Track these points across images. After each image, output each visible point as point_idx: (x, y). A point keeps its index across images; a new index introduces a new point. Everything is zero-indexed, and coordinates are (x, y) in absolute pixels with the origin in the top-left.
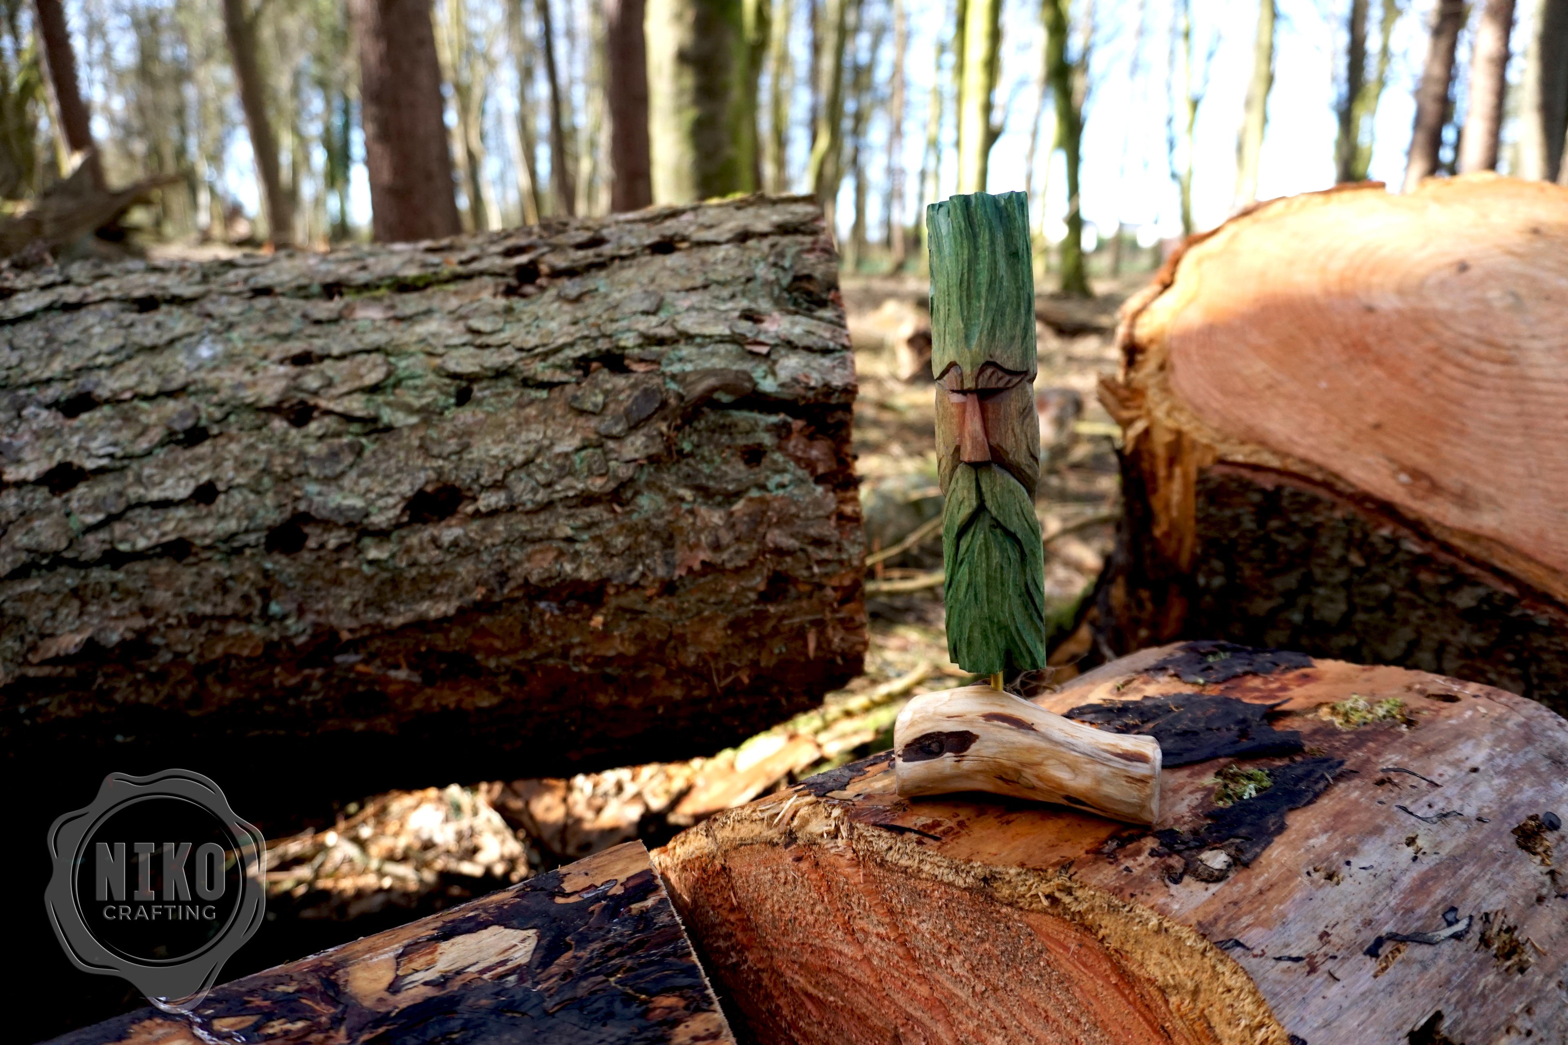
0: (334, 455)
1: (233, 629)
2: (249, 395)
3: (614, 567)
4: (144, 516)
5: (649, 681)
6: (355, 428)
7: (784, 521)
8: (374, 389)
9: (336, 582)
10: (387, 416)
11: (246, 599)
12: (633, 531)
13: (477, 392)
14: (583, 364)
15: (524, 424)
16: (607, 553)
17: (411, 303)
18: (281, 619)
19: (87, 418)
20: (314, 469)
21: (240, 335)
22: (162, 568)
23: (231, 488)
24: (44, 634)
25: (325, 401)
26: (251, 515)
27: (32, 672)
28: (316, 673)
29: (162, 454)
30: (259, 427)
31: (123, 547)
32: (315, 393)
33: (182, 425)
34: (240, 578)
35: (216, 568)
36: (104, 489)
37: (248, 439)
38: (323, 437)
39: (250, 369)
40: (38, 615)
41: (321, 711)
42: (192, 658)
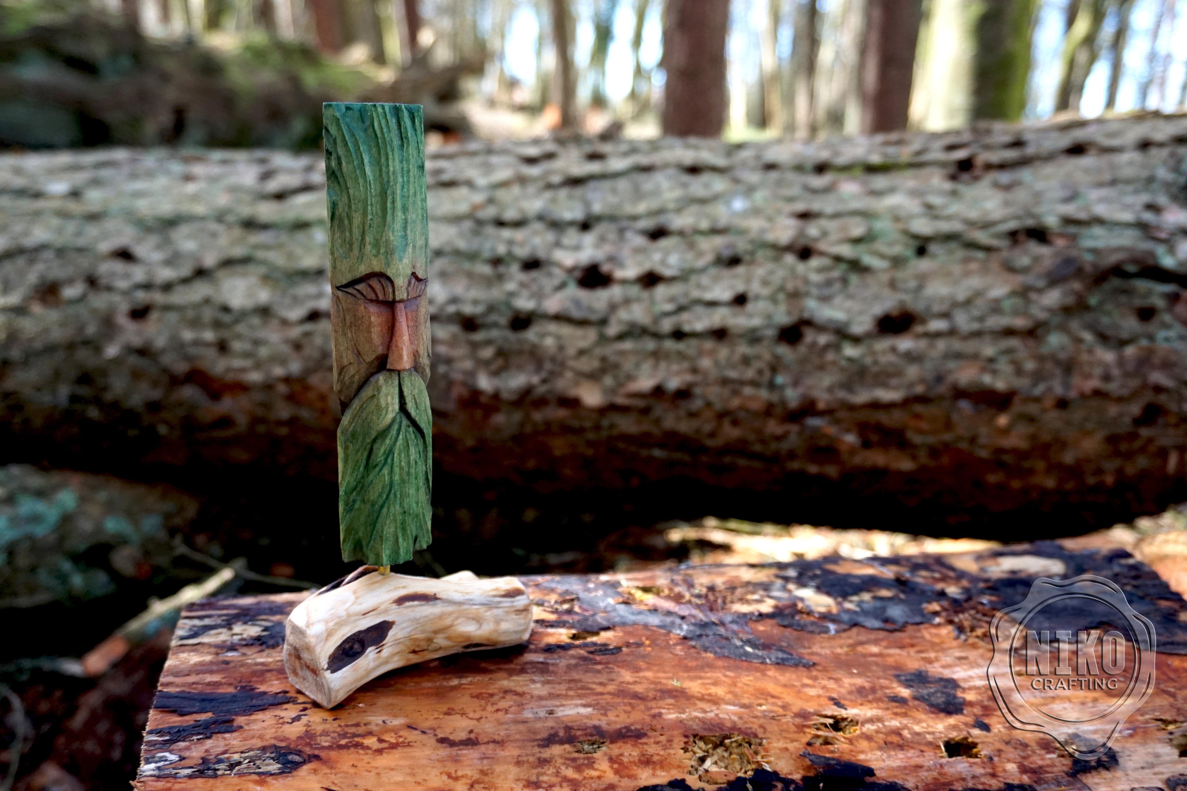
0: (829, 283)
1: (748, 391)
2: (770, 237)
3: (1022, 383)
4: (700, 310)
5: (1031, 471)
6: (843, 266)
7: (1168, 365)
8: (857, 241)
9: (822, 368)
10: (868, 260)
11: (760, 372)
12: (1041, 359)
13: (933, 248)
14: (1013, 236)
15: (967, 274)
16: (1019, 371)
17: (880, 182)
18: (782, 388)
19: (664, 243)
20: (814, 291)
21: (760, 196)
22: (709, 344)
23: (757, 297)
24: (630, 378)
25: (822, 246)
26: (769, 317)
27: (620, 400)
28: (794, 428)
29: (713, 271)
30: (777, 259)
31: (687, 328)
32: (816, 240)
33: (727, 253)
34: (758, 357)
35: (743, 349)
36: (676, 289)
37: (770, 266)
38: (820, 270)
39: (770, 219)
40: (628, 365)
41: (792, 455)
42: (718, 406)
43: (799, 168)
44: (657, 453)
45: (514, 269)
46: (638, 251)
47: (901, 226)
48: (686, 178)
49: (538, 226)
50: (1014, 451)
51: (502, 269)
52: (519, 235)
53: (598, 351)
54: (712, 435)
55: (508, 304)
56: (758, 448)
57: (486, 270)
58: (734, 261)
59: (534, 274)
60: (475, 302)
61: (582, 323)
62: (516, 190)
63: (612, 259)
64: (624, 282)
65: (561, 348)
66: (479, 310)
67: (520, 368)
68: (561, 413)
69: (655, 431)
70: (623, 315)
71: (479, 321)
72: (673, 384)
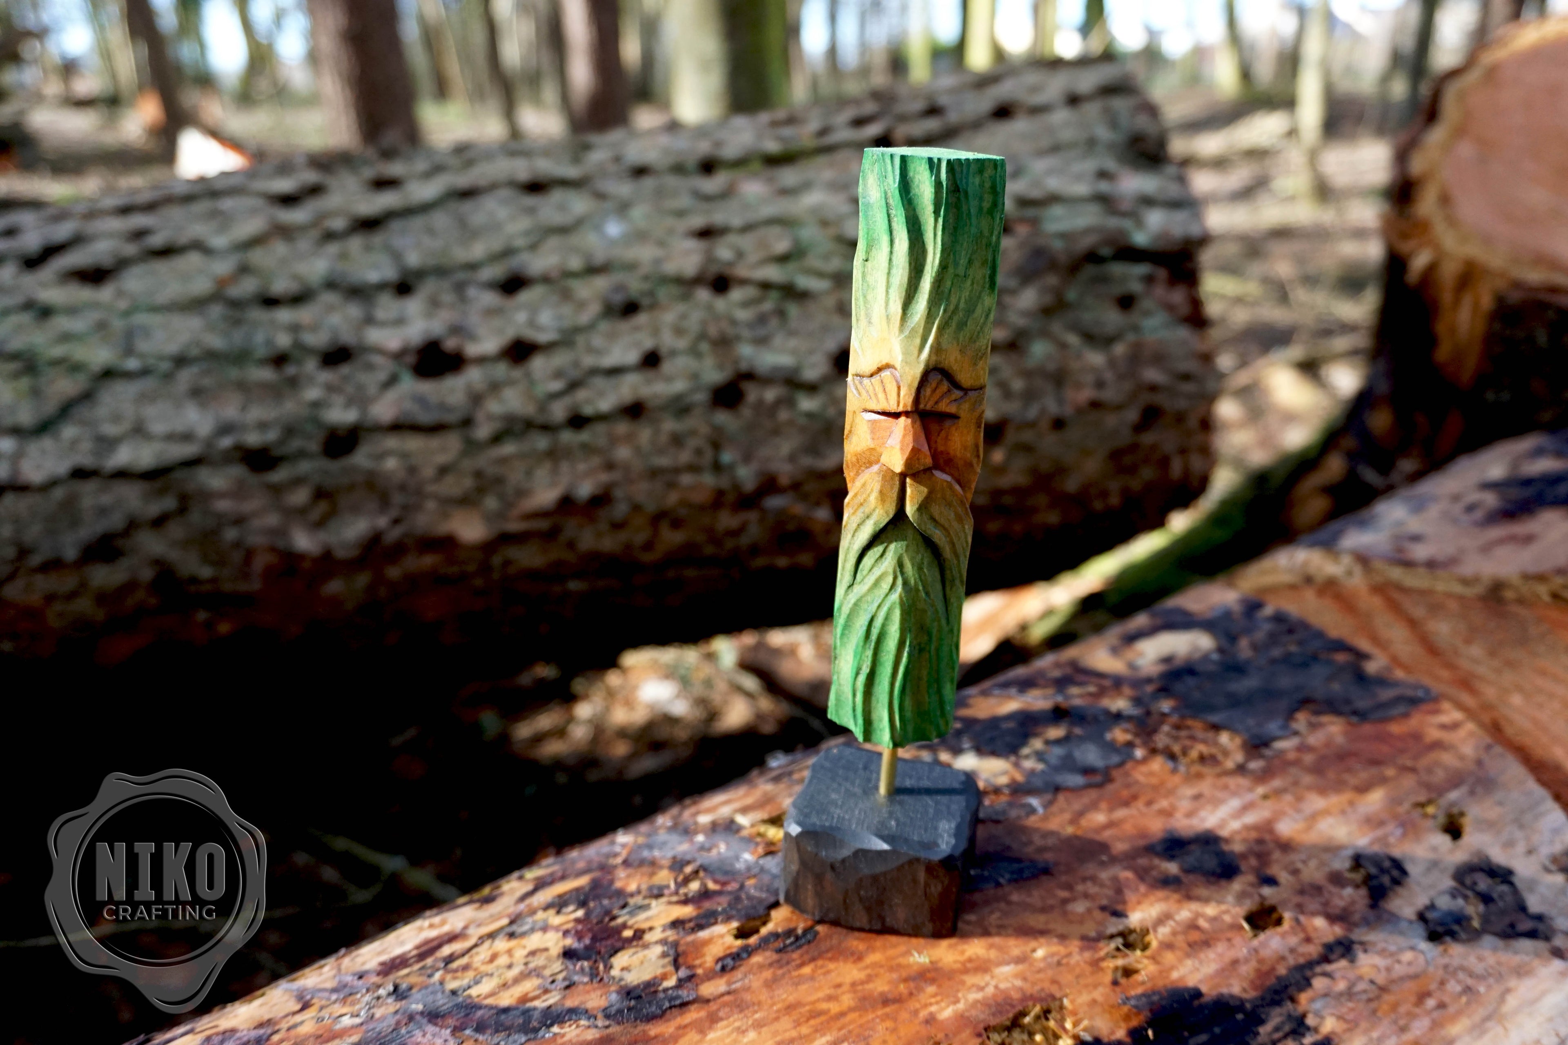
0: (762, 319)
1: (686, 479)
2: (671, 268)
3: (1012, 408)
4: (599, 382)
6: (774, 295)
7: (1159, 359)
8: (783, 259)
9: (776, 432)
10: (804, 282)
11: (699, 452)
12: (1028, 374)
16: (1007, 393)
17: (789, 176)
18: (731, 467)
19: (525, 296)
20: (746, 333)
21: (639, 213)
22: (622, 427)
23: (673, 353)
24: (522, 493)
25: (742, 271)
26: (695, 376)
27: (514, 526)
28: (752, 516)
29: (604, 326)
30: (686, 297)
31: (588, 410)
32: (730, 264)
33: (618, 299)
34: (693, 433)
35: (669, 425)
36: (560, 359)
37: (680, 308)
38: (746, 304)
39: (661, 243)
40: (515, 476)
41: (755, 550)
42: (651, 507)
43: (679, 169)
44: (574, 585)
45: (311, 365)
46: (491, 312)
47: (832, 231)
48: (530, 200)
49: (329, 298)
50: (1016, 491)
51: (291, 370)
52: (304, 315)
53: (468, 464)
54: (649, 546)
55: (316, 421)
56: (709, 550)
57: (266, 374)
58: (630, 309)
59: (345, 369)
60: (263, 426)
61: (435, 429)
62: (279, 248)
63: (457, 330)
64: (482, 360)
65: (412, 470)
66: (272, 436)
67: (356, 510)
68: (428, 561)
69: (569, 556)
70: (494, 407)
71: (277, 452)
72: (585, 490)
